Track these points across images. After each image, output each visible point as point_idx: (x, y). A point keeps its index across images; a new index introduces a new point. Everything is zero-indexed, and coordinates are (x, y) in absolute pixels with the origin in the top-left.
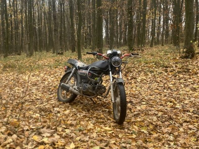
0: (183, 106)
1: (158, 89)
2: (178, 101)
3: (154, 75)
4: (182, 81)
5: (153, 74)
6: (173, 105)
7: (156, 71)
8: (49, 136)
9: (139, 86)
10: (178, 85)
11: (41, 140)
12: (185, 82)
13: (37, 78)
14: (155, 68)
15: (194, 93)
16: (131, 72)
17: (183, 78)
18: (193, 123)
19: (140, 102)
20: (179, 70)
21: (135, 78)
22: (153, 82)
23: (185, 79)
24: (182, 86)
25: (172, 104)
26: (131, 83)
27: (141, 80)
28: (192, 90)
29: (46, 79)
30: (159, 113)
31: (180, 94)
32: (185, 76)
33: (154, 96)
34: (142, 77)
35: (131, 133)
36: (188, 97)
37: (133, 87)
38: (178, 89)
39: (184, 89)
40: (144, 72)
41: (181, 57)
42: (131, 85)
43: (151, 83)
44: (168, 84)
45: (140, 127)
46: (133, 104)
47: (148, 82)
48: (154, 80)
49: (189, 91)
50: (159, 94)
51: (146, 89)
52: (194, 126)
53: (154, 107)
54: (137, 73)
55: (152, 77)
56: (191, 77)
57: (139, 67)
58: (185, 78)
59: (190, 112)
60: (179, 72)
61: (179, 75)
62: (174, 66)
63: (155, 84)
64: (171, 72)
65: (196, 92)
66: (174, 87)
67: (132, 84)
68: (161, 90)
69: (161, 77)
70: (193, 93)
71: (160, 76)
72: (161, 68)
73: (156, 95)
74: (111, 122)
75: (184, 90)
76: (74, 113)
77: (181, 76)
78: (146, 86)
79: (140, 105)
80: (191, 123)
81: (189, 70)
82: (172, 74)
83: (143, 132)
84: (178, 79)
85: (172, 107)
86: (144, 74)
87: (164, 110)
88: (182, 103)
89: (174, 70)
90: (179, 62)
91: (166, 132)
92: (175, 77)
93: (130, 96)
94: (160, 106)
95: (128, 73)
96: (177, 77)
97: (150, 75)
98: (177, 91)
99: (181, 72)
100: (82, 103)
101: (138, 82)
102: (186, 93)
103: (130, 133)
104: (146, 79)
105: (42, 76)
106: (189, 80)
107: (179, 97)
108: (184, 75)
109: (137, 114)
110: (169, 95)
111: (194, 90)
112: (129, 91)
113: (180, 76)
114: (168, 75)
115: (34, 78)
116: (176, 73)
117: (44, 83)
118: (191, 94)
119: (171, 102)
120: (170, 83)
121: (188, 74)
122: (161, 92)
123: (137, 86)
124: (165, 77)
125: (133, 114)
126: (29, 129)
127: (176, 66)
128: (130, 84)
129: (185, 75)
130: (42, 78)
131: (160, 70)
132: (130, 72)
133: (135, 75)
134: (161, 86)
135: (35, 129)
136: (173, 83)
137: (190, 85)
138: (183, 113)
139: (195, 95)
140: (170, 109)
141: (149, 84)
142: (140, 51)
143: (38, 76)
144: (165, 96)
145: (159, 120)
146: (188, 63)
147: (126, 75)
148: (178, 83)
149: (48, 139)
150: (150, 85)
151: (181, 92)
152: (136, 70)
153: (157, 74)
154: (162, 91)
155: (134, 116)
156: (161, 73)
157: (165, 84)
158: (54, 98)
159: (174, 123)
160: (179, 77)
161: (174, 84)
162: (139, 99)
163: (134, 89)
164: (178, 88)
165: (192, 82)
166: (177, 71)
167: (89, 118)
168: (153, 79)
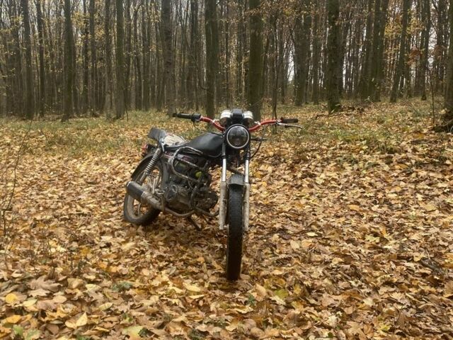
0: (402, 246)
1: (358, 203)
2: (397, 233)
3: (358, 170)
4: (421, 187)
5: (356, 166)
6: (377, 243)
7: (365, 161)
8: (44, 297)
9: (317, 195)
10: (409, 196)
11: (21, 303)
12: (429, 190)
13: (105, 167)
14: (365, 152)
15: (443, 217)
16: (306, 161)
17: (426, 179)
18: (407, 287)
19: (303, 232)
20: (421, 159)
21: (312, 176)
22: (351, 185)
23: (431, 182)
24: (420, 197)
25: (377, 240)
26: (301, 186)
27: (325, 180)
28: (439, 209)
29: (121, 171)
30: (335, 261)
31: (406, 218)
32: (431, 174)
33: (342, 219)
34: (328, 174)
35: (243, 302)
36: (425, 224)
37: (303, 196)
38: (406, 206)
39: (422, 205)
40: (336, 161)
41: (433, 129)
42: (300, 191)
43: (347, 188)
44: (387, 191)
45: (274, 290)
46: (285, 237)
47: (340, 187)
48: (356, 180)
49: (433, 211)
50: (357, 214)
51: (330, 203)
52: (406, 296)
53: (330, 246)
54: (319, 165)
55: (352, 173)
56: (447, 177)
57: (327, 151)
58: (430, 178)
59: (413, 261)
60: (419, 165)
61: (417, 172)
62: (410, 150)
63: (354, 191)
64: (400, 163)
65: (450, 213)
66: (398, 199)
67: (303, 188)
68: (365, 206)
69: (372, 175)
70: (442, 215)
71: (372, 173)
72: (379, 153)
73: (349, 217)
74: (213, 275)
75: (421, 208)
76: (142, 248)
77: (423, 173)
78: (333, 194)
79: (300, 239)
80: (402, 288)
81: (446, 159)
82: (400, 169)
83: (275, 301)
84: (414, 180)
85: (374, 247)
86: (335, 166)
87: (353, 253)
88: (405, 239)
89: (408, 159)
90: (426, 141)
91: (328, 306)
92: (408, 175)
93: (287, 217)
94: (345, 243)
95: (298, 163)
96: (414, 175)
97: (348, 170)
98: (404, 209)
99: (424, 164)
100: (172, 228)
101: (317, 184)
102: (424, 215)
103: (241, 302)
104: (337, 177)
105: (115, 164)
106: (440, 185)
107: (402, 225)
108: (431, 171)
109: (284, 258)
110: (379, 217)
111: (446, 208)
112: (291, 204)
113: (419, 173)
114: (391, 172)
115: (98, 167)
116: (412, 166)
117: (114, 180)
118: (434, 219)
119: (376, 235)
120: (392, 191)
121: (440, 170)
122: (364, 211)
123: (311, 194)
124: (383, 176)
125: (276, 258)
126: (6, 279)
127: (415, 150)
128: (297, 188)
129: (433, 172)
130: (114, 169)
131: (375, 158)
132: (302, 161)
133: (312, 167)
134: (368, 195)
135: (17, 280)
136: (398, 189)
137: (438, 196)
138: (394, 262)
139: (445, 220)
140: (368, 251)
141: (342, 189)
142: (353, 113)
143: (107, 163)
144: (371, 220)
145: (327, 277)
146: (446, 144)
147: (292, 168)
148: (410, 190)
149: (36, 303)
150: (343, 192)
151: (411, 213)
152: (318, 157)
153: (366, 166)
154: (366, 208)
155: (277, 262)
156: (376, 165)
157: (378, 191)
158: (118, 215)
159: (360, 287)
160: (417, 176)
161: (401, 193)
162: (305, 223)
163: (303, 201)
164: (408, 202)
165: (445, 188)
166: (413, 162)
167: (167, 263)
168: (354, 178)
